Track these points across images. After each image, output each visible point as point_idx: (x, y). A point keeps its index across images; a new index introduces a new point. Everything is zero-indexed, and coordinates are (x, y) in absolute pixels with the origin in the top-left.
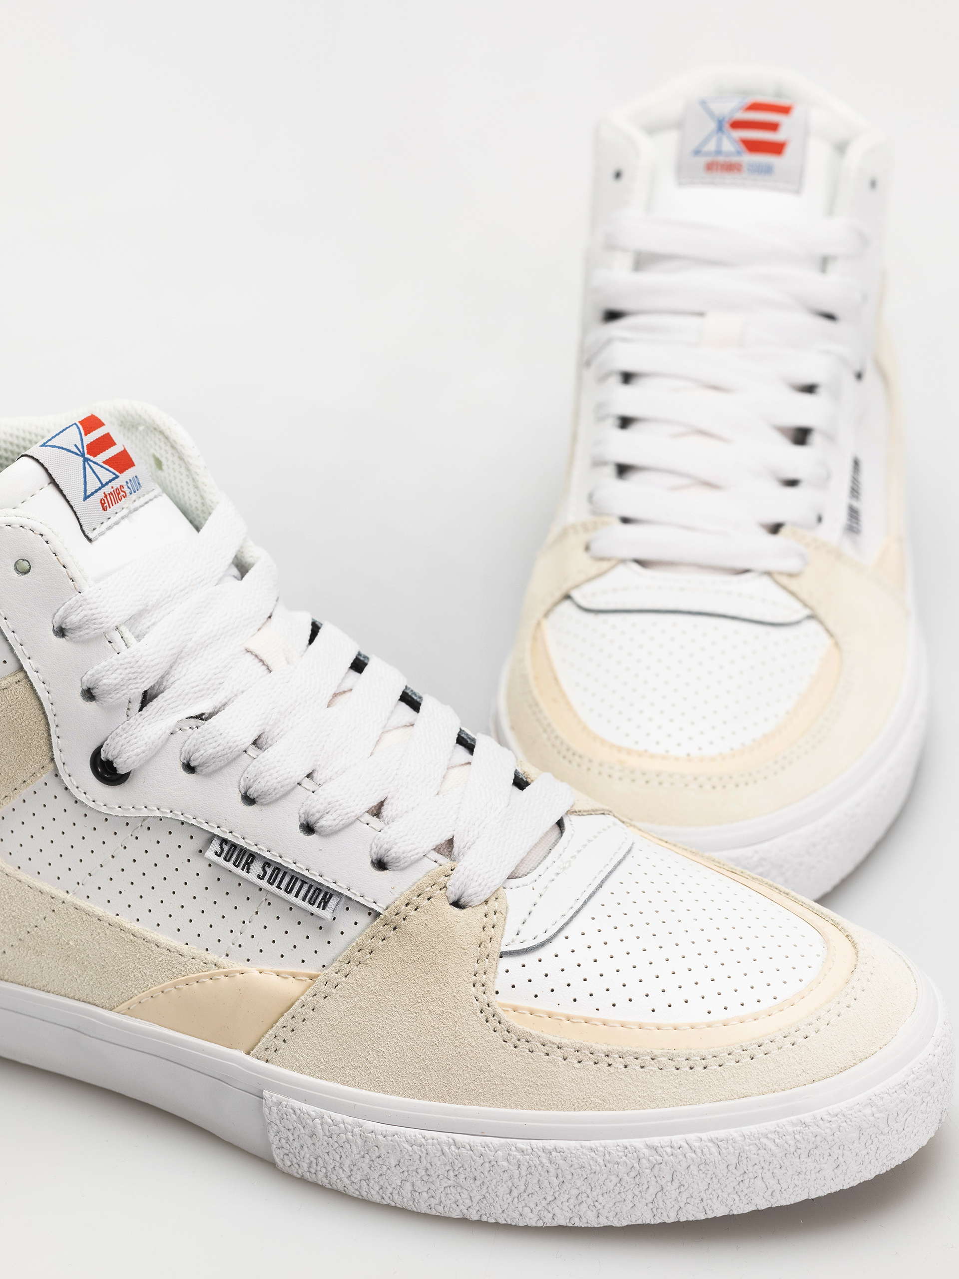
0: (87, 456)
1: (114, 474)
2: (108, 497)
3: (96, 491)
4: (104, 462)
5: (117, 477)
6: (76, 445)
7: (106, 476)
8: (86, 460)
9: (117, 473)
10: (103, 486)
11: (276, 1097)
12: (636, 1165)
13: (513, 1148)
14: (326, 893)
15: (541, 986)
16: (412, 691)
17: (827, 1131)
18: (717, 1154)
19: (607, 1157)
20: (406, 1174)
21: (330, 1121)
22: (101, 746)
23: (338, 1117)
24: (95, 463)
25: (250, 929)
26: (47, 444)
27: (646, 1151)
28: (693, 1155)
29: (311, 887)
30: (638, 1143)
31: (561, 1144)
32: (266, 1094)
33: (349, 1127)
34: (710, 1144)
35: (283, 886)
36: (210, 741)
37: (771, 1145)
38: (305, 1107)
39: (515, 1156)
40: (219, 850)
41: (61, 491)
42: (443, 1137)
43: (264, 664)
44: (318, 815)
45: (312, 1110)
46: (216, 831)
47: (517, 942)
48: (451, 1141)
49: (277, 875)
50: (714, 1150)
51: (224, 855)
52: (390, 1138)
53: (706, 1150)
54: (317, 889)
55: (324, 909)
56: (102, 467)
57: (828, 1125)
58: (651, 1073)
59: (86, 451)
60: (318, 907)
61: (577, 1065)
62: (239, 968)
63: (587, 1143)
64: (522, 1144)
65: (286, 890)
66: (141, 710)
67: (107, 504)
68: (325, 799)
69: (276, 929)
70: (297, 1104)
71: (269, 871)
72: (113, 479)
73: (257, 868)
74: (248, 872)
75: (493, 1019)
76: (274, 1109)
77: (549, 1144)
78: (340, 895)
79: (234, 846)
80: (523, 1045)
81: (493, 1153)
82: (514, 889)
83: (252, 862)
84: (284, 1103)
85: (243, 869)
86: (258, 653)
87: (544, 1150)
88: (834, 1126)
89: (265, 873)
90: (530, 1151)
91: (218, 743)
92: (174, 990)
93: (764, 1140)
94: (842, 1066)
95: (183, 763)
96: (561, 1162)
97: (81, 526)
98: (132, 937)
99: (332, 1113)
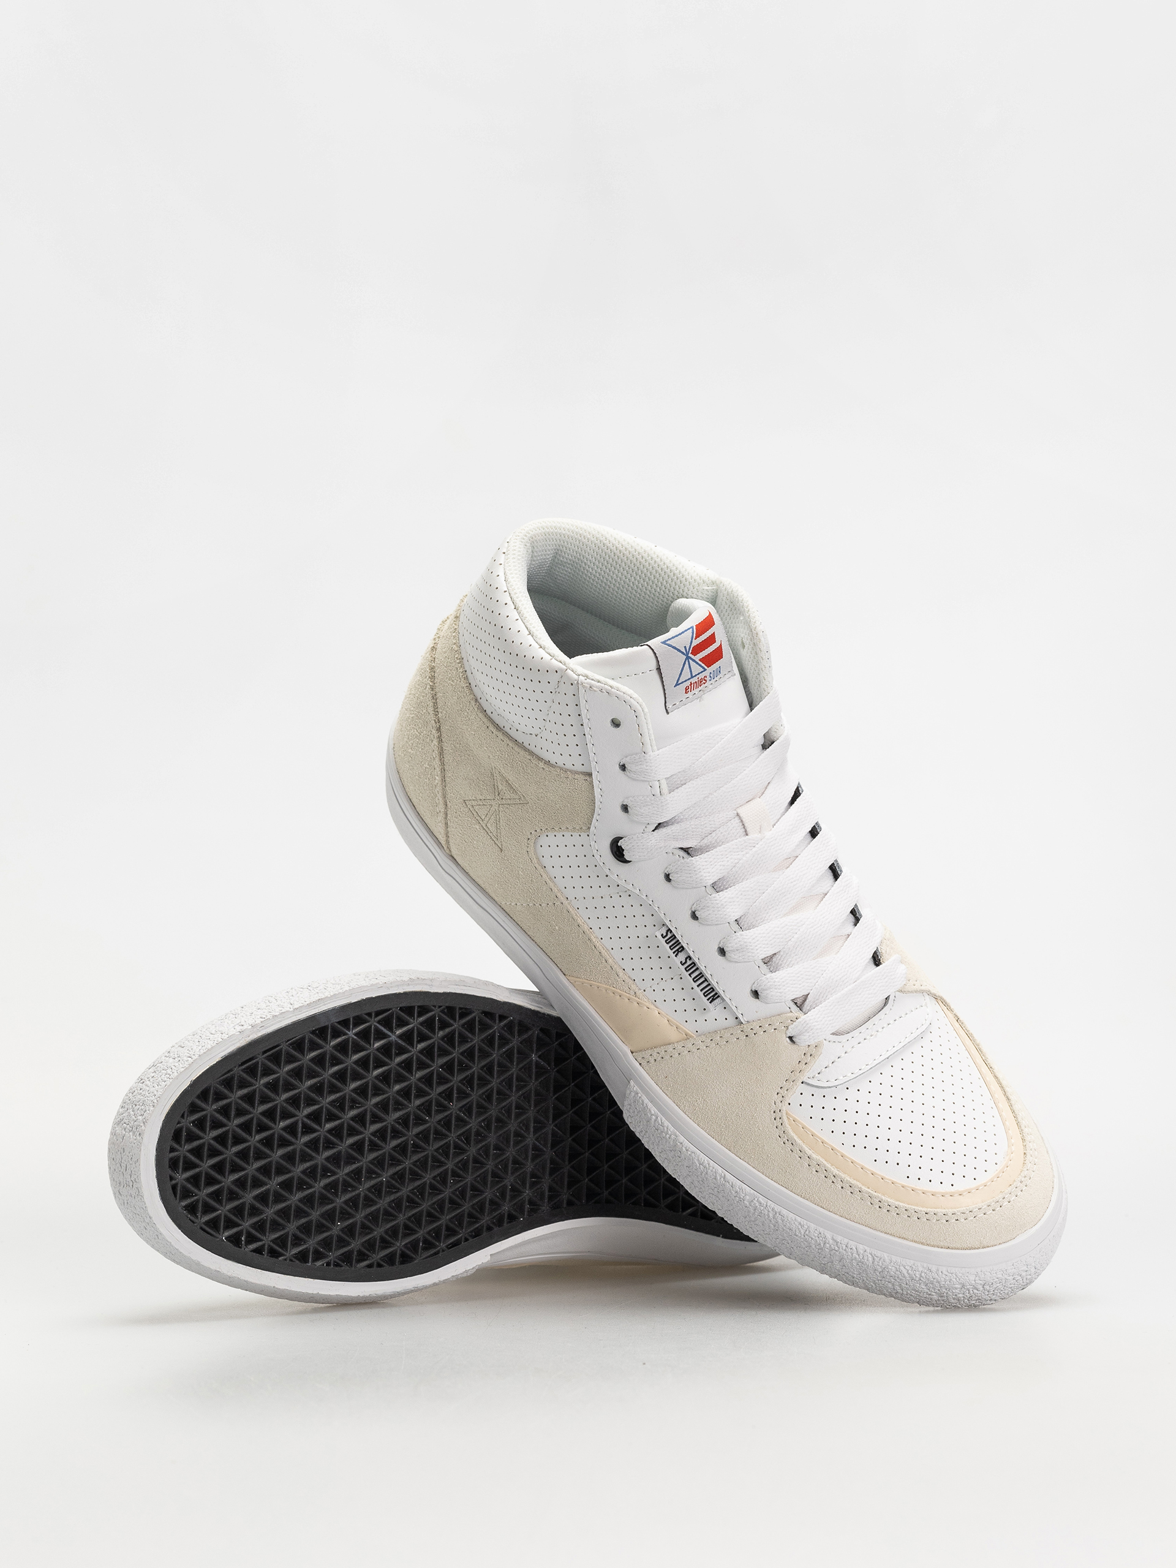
0: (690, 655)
1: (703, 668)
2: (692, 685)
3: (685, 681)
4: (700, 660)
5: (705, 670)
6: (685, 647)
7: (696, 669)
8: (688, 658)
9: (706, 667)
10: (692, 677)
11: (636, 1088)
12: (822, 1244)
13: (756, 1199)
14: (716, 994)
15: (817, 1113)
16: (838, 864)
17: (943, 1279)
18: (871, 1262)
19: (807, 1232)
20: (691, 1173)
21: (660, 1122)
22: (622, 838)
23: (666, 1123)
24: (694, 661)
25: (663, 984)
26: (667, 642)
27: (831, 1241)
28: (857, 1256)
29: (709, 985)
30: (829, 1235)
31: (784, 1212)
32: (632, 1083)
33: (670, 1132)
34: (870, 1256)
35: (694, 975)
36: (686, 872)
37: (905, 1272)
38: (650, 1105)
39: (755, 1204)
40: (665, 934)
41: (661, 678)
42: (720, 1170)
43: (744, 828)
44: (731, 949)
45: (654, 1110)
46: (668, 923)
47: (815, 1079)
48: (723, 1175)
49: (692, 967)
50: (870, 1259)
51: (666, 938)
52: (689, 1153)
53: (866, 1258)
54: (712, 988)
55: (710, 1003)
56: (697, 663)
57: (944, 1276)
58: (855, 1199)
59: (691, 651)
60: (708, 1000)
61: (814, 1172)
62: (647, 1004)
63: (799, 1219)
64: (762, 1200)
65: (693, 979)
66: (653, 831)
67: (689, 690)
68: (739, 941)
69: (679, 995)
70: (646, 1101)
71: (689, 962)
72: (702, 672)
73: (682, 957)
74: (676, 956)
75: (779, 1120)
76: (633, 1094)
77: (778, 1208)
78: (723, 1000)
79: (674, 937)
80: (788, 1144)
81: (743, 1195)
82: (831, 1042)
83: (681, 951)
84: (640, 1095)
85: (674, 953)
86: (744, 820)
87: (773, 1209)
88: (947, 1278)
89: (686, 962)
90: (765, 1206)
91: (690, 875)
92: (604, 991)
93: (902, 1268)
94: (970, 1246)
95: (666, 873)
96: (780, 1221)
97: (665, 703)
98: (593, 948)
99: (664, 1119)
